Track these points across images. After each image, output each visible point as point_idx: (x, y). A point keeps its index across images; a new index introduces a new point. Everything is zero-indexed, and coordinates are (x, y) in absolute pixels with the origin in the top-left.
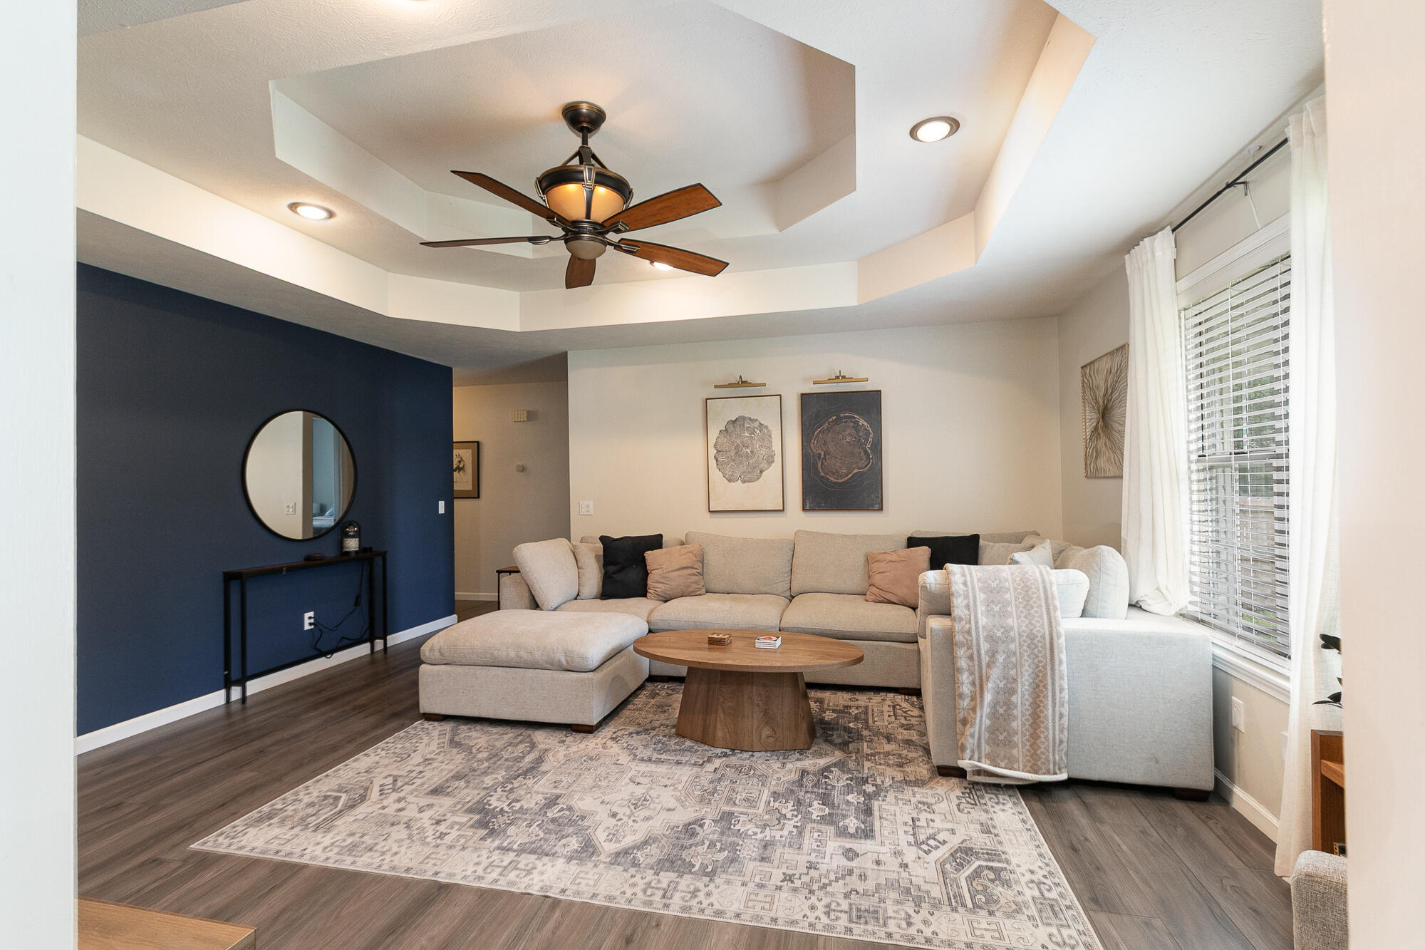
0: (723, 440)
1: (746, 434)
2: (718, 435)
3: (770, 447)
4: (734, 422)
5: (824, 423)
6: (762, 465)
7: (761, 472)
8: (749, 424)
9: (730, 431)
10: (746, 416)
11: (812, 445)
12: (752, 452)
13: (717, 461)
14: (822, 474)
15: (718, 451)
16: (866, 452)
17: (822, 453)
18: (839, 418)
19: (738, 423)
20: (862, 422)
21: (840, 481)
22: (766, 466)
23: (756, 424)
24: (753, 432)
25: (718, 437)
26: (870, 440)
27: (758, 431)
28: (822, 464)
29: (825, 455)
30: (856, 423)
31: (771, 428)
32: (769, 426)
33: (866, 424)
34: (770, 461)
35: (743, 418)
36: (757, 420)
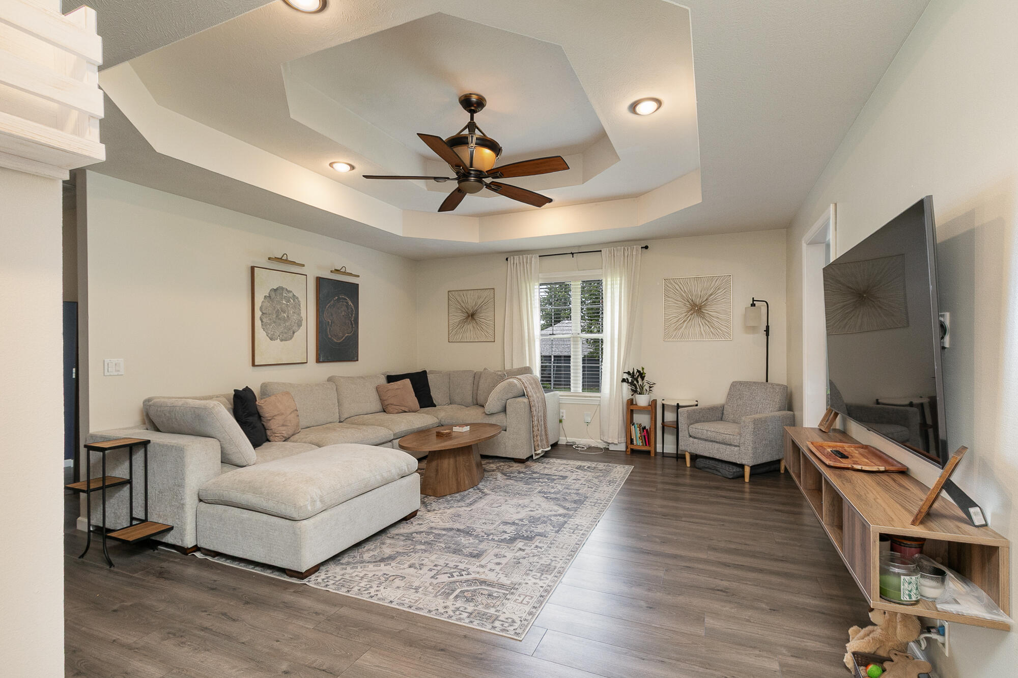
0: (267, 304)
1: (284, 302)
2: (263, 300)
3: (299, 314)
4: (275, 290)
5: (331, 300)
6: (294, 327)
7: (294, 333)
8: (286, 294)
9: (272, 298)
10: (284, 287)
11: (325, 315)
12: (288, 316)
13: (262, 321)
14: (330, 336)
15: (263, 314)
16: (351, 322)
17: (330, 322)
18: (339, 299)
19: (278, 291)
20: (350, 303)
21: (339, 341)
22: (297, 329)
23: (291, 295)
24: (288, 301)
25: (263, 302)
26: (354, 315)
27: (292, 301)
28: (330, 329)
29: (331, 323)
30: (347, 303)
31: (300, 299)
32: (299, 298)
33: (352, 304)
34: (299, 325)
35: (282, 288)
36: (291, 292)
